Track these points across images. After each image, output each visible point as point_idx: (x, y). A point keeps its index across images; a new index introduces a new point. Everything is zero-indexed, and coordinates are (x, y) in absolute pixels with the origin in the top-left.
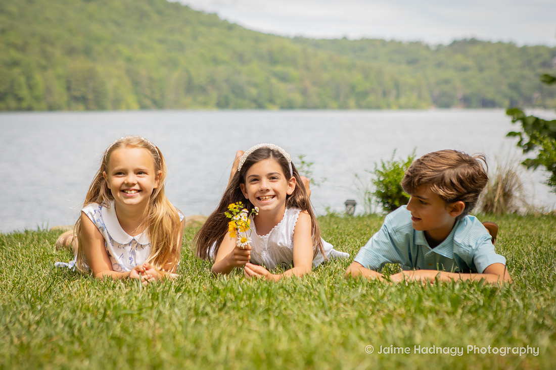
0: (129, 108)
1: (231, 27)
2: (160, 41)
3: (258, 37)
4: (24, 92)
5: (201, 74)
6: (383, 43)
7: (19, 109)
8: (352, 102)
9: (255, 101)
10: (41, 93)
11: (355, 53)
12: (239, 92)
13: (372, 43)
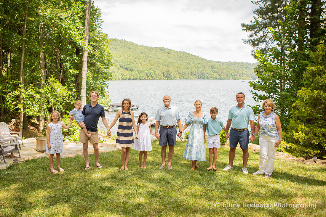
1: (202, 59)
2: (185, 63)
3: (208, 62)
4: (153, 75)
5: (194, 70)
6: (239, 63)
7: (152, 79)
8: (231, 78)
9: (207, 77)
10: (157, 75)
11: (232, 65)
12: (203, 75)
13: (236, 63)
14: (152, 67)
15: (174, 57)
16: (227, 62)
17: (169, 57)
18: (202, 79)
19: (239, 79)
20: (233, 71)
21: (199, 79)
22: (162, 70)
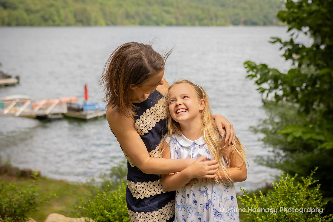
0: (101, 25)
4: (56, 18)
8: (197, 23)
9: (155, 22)
10: (63, 18)
11: (198, 2)
12: (148, 18)
18: (147, 25)
19: (211, 25)
20: (200, 12)
21: (141, 25)
22: (72, 9)
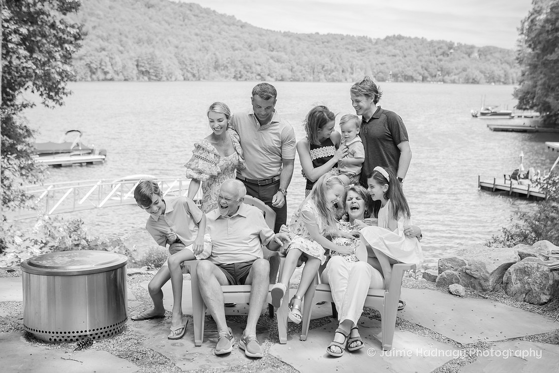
1: (243, 26)
2: (197, 35)
3: (261, 32)
6: (342, 38)
7: (105, 80)
9: (259, 75)
10: (119, 67)
11: (323, 43)
13: (334, 37)
14: (105, 44)
15: (167, 18)
16: (309, 36)
17: (150, 18)
18: (246, 80)
19: (343, 80)
20: (327, 60)
21: (237, 80)
22: (132, 54)
